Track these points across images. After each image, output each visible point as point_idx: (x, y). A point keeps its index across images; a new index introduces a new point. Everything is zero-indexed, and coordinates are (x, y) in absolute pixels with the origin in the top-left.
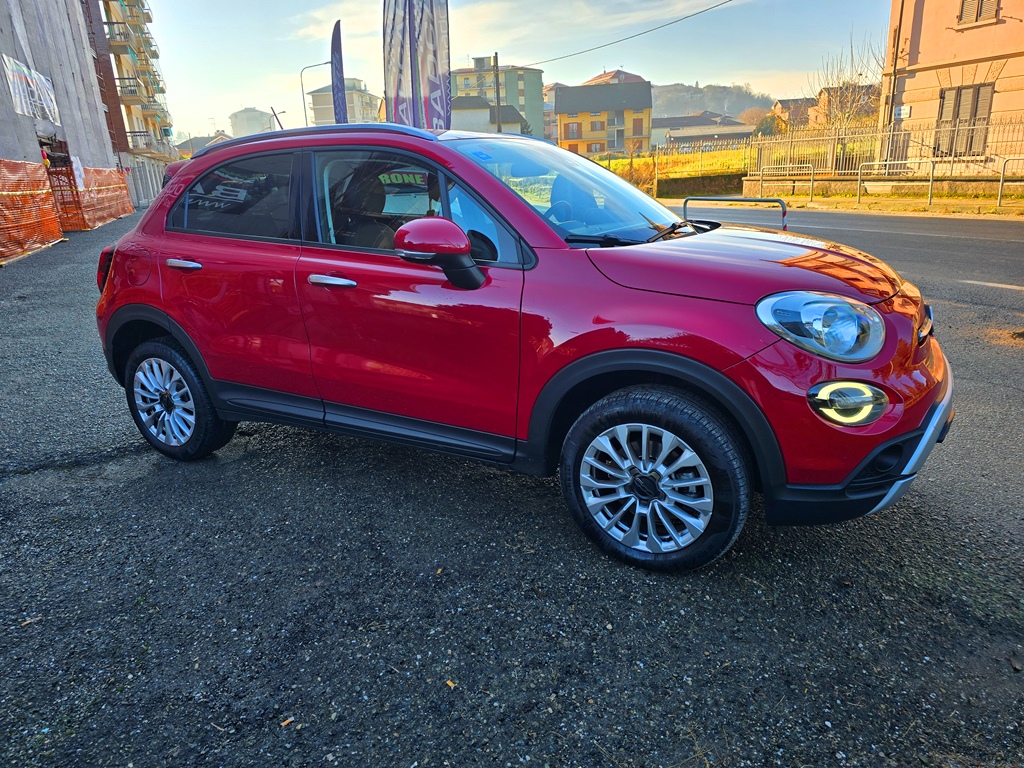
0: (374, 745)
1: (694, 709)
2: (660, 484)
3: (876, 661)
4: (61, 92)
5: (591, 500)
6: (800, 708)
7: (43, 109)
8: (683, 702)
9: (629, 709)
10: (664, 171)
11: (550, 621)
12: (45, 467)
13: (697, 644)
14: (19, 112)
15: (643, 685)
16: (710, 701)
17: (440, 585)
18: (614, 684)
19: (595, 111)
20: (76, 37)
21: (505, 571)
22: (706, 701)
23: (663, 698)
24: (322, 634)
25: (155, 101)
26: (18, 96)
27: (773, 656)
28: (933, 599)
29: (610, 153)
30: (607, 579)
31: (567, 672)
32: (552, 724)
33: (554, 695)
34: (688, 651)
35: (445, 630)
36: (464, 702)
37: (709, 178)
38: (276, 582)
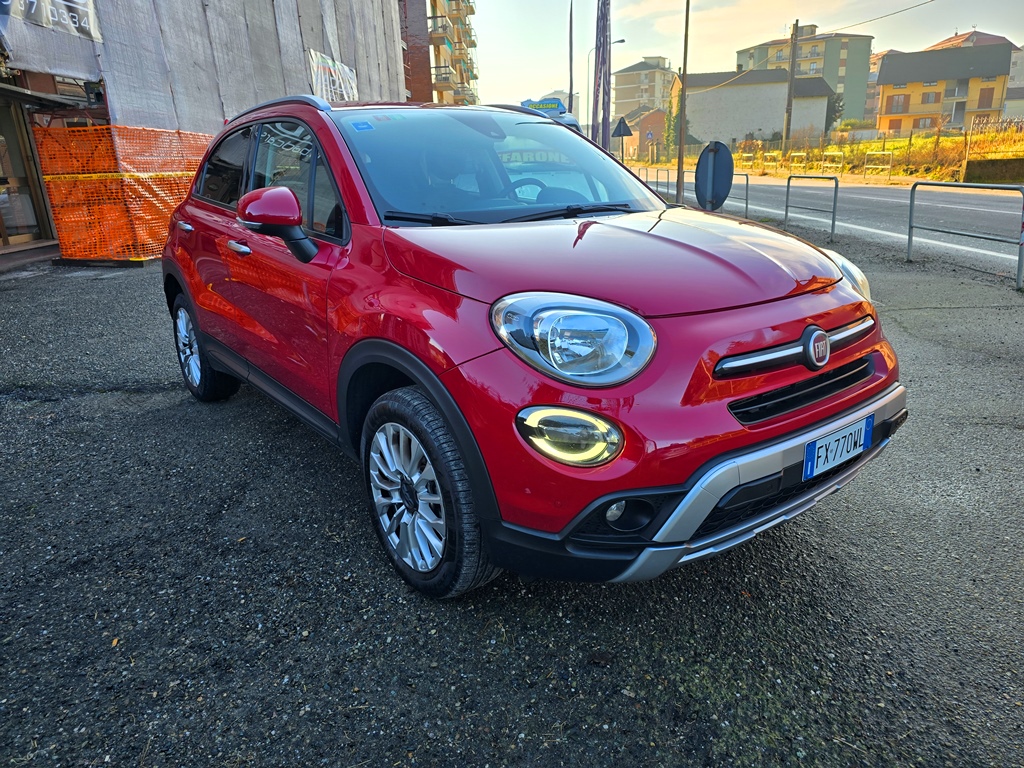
1: (272, 741)
2: (418, 495)
4: (364, 80)
7: (342, 95)
8: (271, 730)
11: (265, 612)
12: (117, 389)
15: (262, 699)
16: (297, 738)
19: (930, 81)
20: (388, 31)
21: (290, 554)
26: (319, 84)
30: (366, 586)
31: (216, 665)
32: (141, 708)
33: (178, 682)
34: (345, 680)
35: (175, 593)
36: (107, 662)
38: (122, 517)
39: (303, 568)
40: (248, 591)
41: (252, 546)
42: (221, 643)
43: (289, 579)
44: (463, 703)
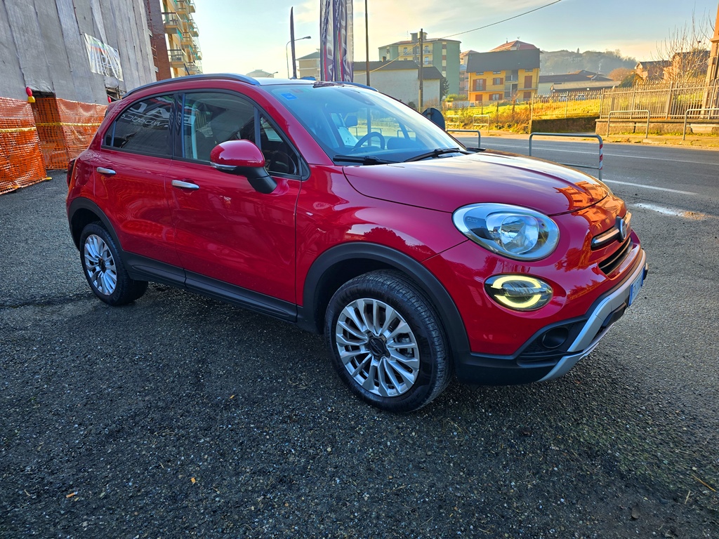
0: (117, 519)
1: (359, 520)
2: (387, 345)
3: (519, 498)
4: (125, 59)
5: (343, 353)
6: (439, 529)
7: (111, 70)
8: (353, 513)
9: (311, 514)
10: (539, 114)
11: (289, 441)
12: (28, 304)
13: (387, 469)
14: (94, 71)
15: (331, 496)
16: (374, 515)
17: (227, 407)
18: (311, 494)
19: (497, 71)
20: (138, 22)
21: (277, 401)
22: (372, 514)
23: (341, 508)
24: (129, 434)
25: (194, 65)
27: (440, 485)
28: (591, 453)
29: (506, 100)
30: (347, 413)
31: (281, 481)
32: (249, 519)
33: (262, 497)
34: (378, 473)
35: (212, 440)
36: (197, 495)
37: (573, 119)
38: (121, 395)
39: (293, 409)
40: (266, 429)
41: (243, 400)
42: (273, 466)
43: (289, 417)
44: (464, 472)
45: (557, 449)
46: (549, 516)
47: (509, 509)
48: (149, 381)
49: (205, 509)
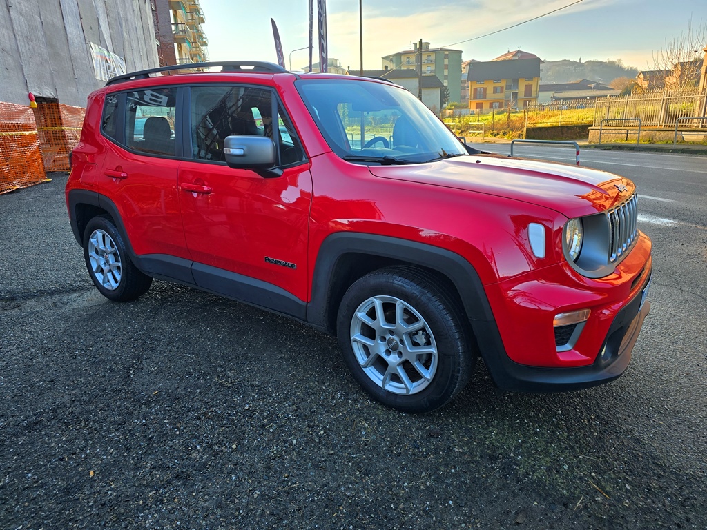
3: (409, 499)
4: (131, 66)
8: (238, 510)
10: (535, 122)
11: (197, 437)
14: (98, 78)
15: (222, 493)
16: (259, 512)
18: (203, 490)
19: (498, 79)
20: (145, 32)
21: (198, 398)
22: (257, 511)
23: (228, 505)
26: (99, 69)
27: (333, 484)
30: (263, 411)
31: (178, 477)
32: (135, 513)
34: (276, 471)
35: (122, 435)
36: (91, 488)
37: (567, 127)
38: (49, 388)
39: (212, 406)
40: (179, 425)
41: (166, 396)
42: (174, 462)
43: (205, 414)
44: (360, 472)
45: (461, 451)
46: (432, 517)
47: (395, 510)
48: (81, 375)
49: (95, 502)
